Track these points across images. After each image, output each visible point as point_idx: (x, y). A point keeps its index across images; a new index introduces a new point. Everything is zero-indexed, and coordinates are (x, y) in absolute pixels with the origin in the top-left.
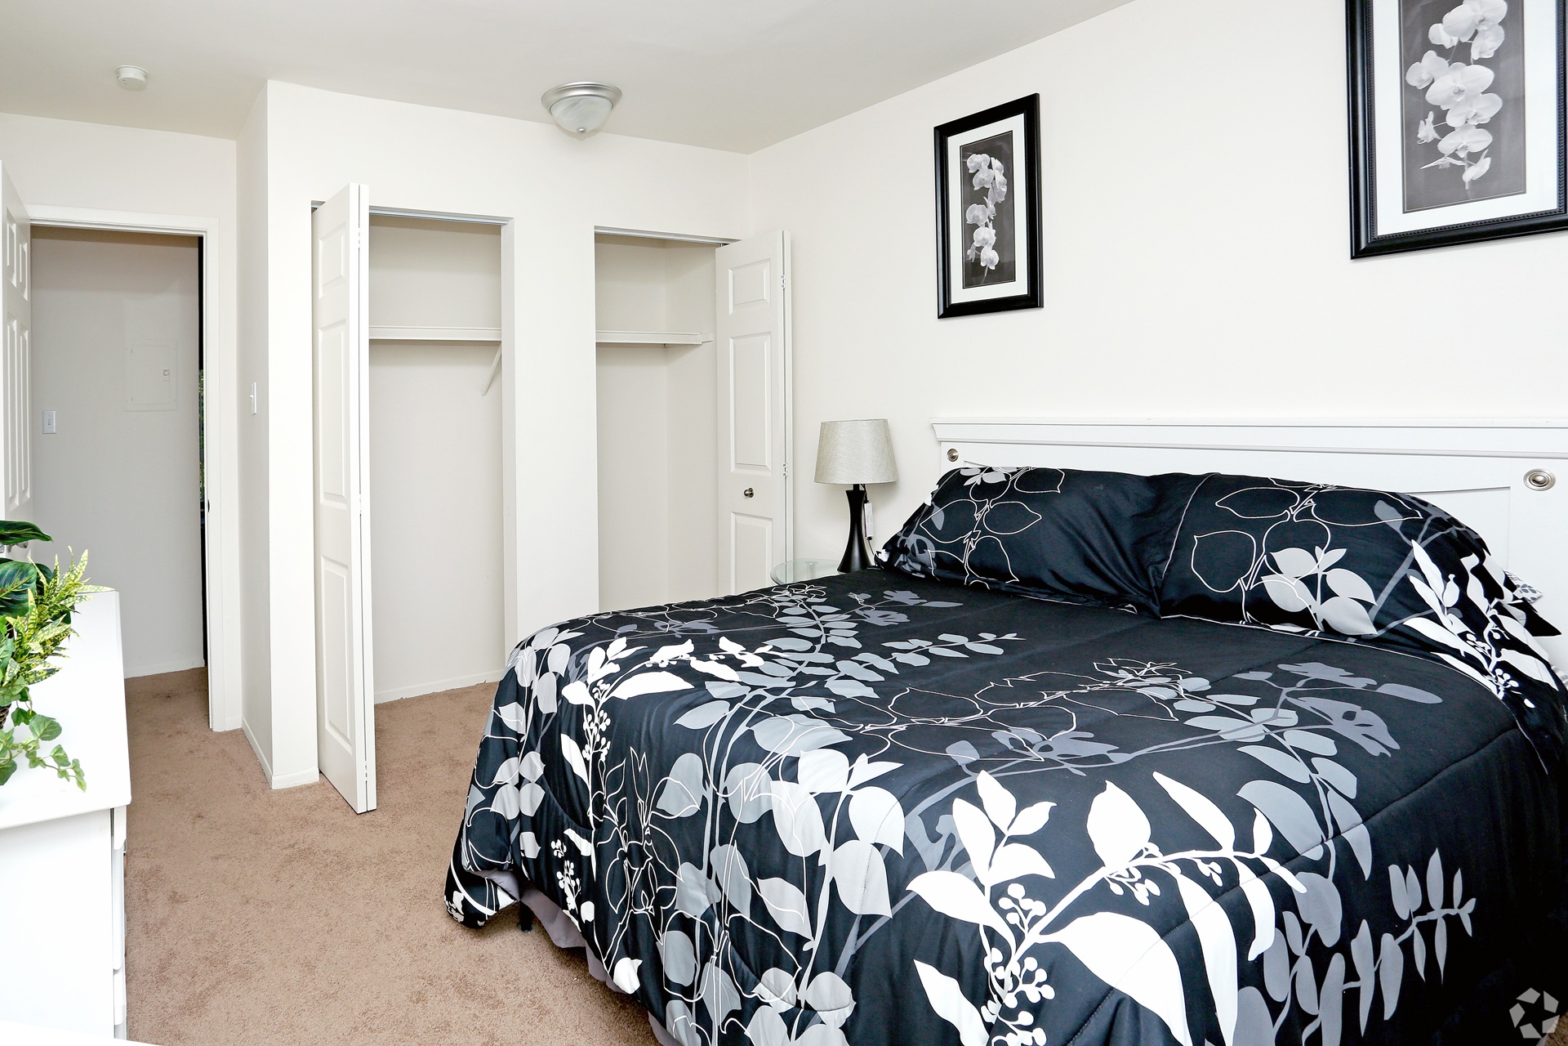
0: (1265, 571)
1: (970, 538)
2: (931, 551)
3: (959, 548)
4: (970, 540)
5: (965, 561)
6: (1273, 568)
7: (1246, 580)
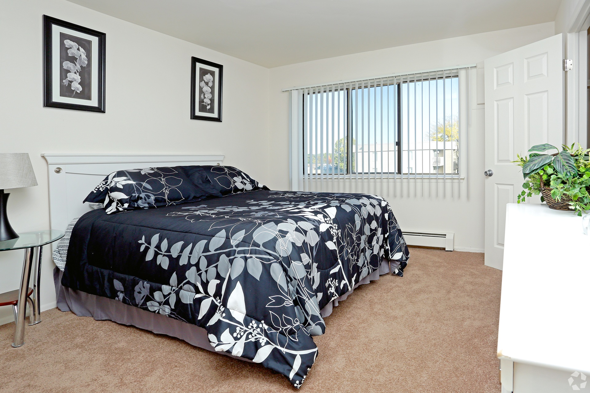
0: (234, 183)
1: (165, 190)
2: (153, 197)
3: (163, 194)
4: (166, 191)
5: (166, 198)
6: (235, 182)
7: (232, 185)
